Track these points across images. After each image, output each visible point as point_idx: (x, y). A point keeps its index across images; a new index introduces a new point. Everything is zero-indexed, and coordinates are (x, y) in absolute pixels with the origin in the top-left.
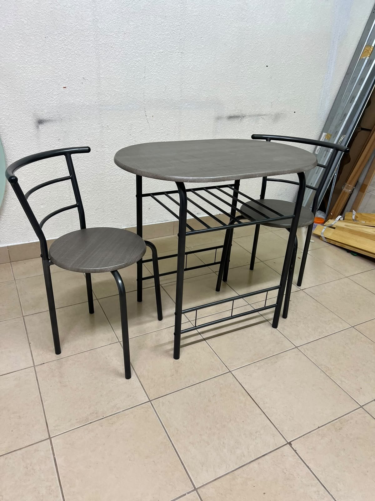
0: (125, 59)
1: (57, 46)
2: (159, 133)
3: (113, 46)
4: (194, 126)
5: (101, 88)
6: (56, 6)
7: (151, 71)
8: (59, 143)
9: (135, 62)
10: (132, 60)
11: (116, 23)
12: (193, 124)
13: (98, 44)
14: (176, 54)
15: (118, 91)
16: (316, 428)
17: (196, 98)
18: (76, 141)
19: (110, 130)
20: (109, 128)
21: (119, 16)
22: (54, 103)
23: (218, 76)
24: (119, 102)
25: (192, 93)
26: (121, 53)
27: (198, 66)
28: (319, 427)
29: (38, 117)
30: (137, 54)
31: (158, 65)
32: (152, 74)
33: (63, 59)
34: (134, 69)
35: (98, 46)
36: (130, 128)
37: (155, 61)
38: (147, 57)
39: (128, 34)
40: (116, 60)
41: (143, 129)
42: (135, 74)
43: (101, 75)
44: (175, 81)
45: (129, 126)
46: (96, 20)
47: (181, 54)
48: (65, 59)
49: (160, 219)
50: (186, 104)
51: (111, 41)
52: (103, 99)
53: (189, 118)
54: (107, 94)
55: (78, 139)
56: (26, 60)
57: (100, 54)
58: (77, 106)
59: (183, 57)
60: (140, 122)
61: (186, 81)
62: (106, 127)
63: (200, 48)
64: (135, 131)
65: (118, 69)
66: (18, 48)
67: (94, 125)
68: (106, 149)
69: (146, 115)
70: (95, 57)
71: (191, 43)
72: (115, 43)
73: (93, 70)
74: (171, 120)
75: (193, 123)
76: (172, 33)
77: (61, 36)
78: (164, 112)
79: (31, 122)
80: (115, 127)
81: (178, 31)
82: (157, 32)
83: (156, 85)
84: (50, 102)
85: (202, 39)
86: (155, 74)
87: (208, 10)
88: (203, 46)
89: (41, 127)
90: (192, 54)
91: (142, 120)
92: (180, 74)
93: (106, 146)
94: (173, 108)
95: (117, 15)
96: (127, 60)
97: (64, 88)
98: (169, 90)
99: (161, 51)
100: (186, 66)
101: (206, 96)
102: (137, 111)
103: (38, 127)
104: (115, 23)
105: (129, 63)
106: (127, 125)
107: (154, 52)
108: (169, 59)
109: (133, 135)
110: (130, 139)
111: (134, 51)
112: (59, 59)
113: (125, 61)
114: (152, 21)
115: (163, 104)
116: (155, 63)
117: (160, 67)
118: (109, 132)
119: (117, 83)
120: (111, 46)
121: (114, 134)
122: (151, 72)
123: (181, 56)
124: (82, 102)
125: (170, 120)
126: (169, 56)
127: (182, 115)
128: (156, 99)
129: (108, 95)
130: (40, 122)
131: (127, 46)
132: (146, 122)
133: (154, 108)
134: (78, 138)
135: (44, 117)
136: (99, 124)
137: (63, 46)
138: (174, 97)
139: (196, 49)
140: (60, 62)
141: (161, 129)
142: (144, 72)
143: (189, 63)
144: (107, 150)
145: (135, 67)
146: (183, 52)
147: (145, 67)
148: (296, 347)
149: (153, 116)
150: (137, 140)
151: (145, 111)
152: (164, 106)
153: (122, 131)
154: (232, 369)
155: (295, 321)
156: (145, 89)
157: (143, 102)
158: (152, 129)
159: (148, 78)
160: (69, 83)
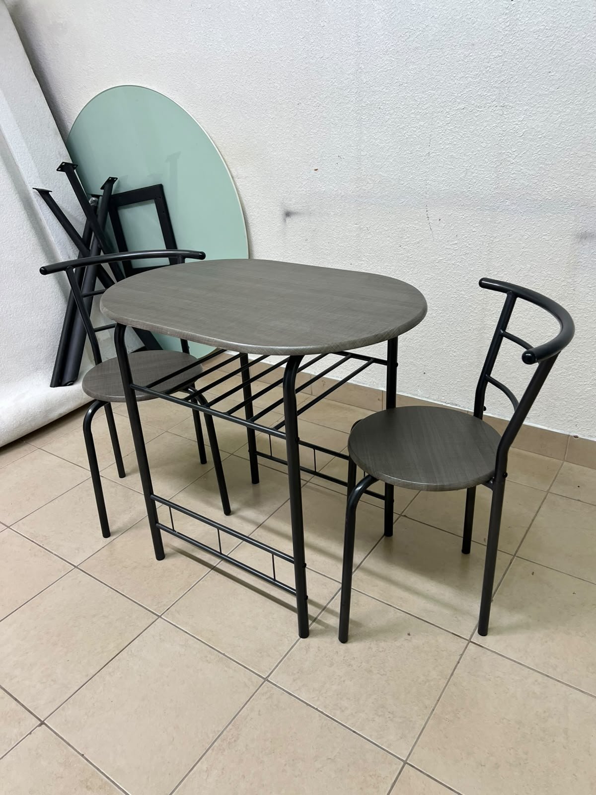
0: (399, 124)
1: (310, 114)
2: (450, 249)
3: (382, 107)
4: (524, 245)
5: (362, 170)
6: (311, 60)
7: (441, 142)
8: (306, 244)
9: (415, 129)
10: (409, 126)
11: (388, 70)
12: (521, 243)
13: (361, 105)
14: (491, 110)
15: (386, 175)
16: (81, 752)
17: (530, 192)
18: (325, 244)
19: (371, 236)
20: (369, 231)
21: (393, 58)
22: (303, 190)
23: (589, 147)
24: (386, 193)
25: (522, 181)
26: (393, 116)
27: (539, 129)
28: (83, 755)
29: (286, 208)
30: (418, 116)
31: (454, 132)
32: (442, 147)
33: (316, 131)
34: (412, 140)
35: (361, 108)
36: (401, 236)
37: (450, 125)
38: (435, 119)
39: (406, 85)
40: (385, 128)
41: (422, 239)
42: (413, 148)
43: (362, 152)
44: (486, 160)
45: (400, 231)
46: (360, 71)
47: (501, 108)
48: (318, 131)
49: (443, 398)
50: (507, 203)
51: (380, 99)
52: (364, 188)
53: (513, 229)
54: (369, 180)
55: (329, 243)
56: (278, 136)
57: (362, 120)
58: (329, 196)
59: (506, 113)
60: (417, 227)
61: (509, 159)
62: (365, 230)
63: (547, 93)
64: (408, 241)
65: (388, 141)
66: (271, 120)
67: (349, 225)
68: (363, 262)
69: (428, 217)
70: (356, 125)
71: (525, 86)
72: (384, 102)
73: (353, 145)
74: (474, 230)
75: (520, 240)
76: (484, 72)
77: (315, 100)
78: (461, 214)
79: (279, 214)
80: (378, 231)
81: (498, 66)
82: (455, 75)
83: (449, 166)
84: (299, 189)
85: (550, 74)
86: (447, 147)
87: (569, 14)
88: (552, 89)
89: (288, 220)
90: (526, 107)
91: (421, 224)
92: (497, 146)
93: (364, 259)
94: (479, 207)
95: (391, 57)
96: (401, 127)
97: (315, 170)
98: (473, 175)
99: (462, 106)
100: (511, 131)
101: (556, 189)
102: (413, 209)
103: (285, 220)
104: (385, 70)
105: (405, 132)
106: (396, 229)
107: (448, 110)
108: (476, 119)
109: (404, 247)
110: (400, 253)
111: (413, 111)
112: (312, 131)
113: (398, 128)
114: (447, 56)
115: (460, 199)
116: (449, 128)
117: (458, 134)
118: (368, 237)
119: (385, 163)
120: (379, 107)
121: (376, 242)
122: (441, 144)
123: (501, 113)
124: (335, 190)
125: (471, 230)
126: (476, 115)
127: (497, 222)
128: (447, 191)
129: (371, 182)
130: (288, 214)
131: (403, 104)
132: (427, 229)
133: (443, 207)
134: (328, 241)
135: (292, 208)
136: (356, 224)
137: (317, 114)
138: (481, 188)
139: (536, 95)
140: (312, 136)
141: (454, 243)
142: (429, 144)
143: (517, 124)
144: (366, 265)
145: (413, 138)
146: (506, 104)
147: (431, 135)
148: (266, 679)
149: (440, 220)
150: (411, 257)
151: (426, 210)
152: (462, 204)
153: (389, 239)
154: (166, 617)
155: (345, 658)
156: (428, 173)
157: (425, 194)
158: (438, 241)
159: (434, 154)
160: (321, 163)
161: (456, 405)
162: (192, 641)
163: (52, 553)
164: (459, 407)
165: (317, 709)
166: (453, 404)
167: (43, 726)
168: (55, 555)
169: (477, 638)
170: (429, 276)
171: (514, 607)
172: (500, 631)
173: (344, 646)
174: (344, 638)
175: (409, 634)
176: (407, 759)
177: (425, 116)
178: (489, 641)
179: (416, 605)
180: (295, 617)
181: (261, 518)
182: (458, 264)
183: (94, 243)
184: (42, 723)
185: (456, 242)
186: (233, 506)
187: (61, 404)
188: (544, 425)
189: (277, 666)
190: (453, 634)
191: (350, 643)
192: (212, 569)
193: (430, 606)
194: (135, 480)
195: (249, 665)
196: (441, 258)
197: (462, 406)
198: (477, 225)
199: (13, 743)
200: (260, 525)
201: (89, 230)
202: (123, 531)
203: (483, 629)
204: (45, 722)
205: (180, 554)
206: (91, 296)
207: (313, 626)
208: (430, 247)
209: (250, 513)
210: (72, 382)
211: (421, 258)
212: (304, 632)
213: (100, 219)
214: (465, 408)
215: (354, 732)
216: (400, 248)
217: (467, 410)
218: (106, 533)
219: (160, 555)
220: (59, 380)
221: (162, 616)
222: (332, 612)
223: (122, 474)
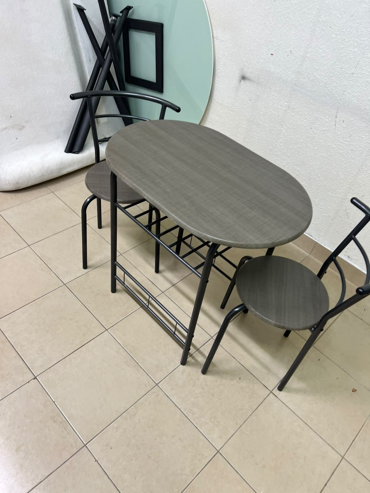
0: (340, 44)
1: (281, 12)
2: (343, 142)
3: (332, 27)
5: (303, 67)
7: (364, 68)
8: (250, 102)
9: (350, 52)
10: (347, 49)
13: (318, 20)
15: (318, 77)
16: (53, 400)
19: (294, 114)
20: (295, 111)
22: (259, 66)
24: (315, 89)
26: (338, 37)
28: (54, 402)
29: (243, 73)
30: (355, 44)
32: (364, 73)
33: (281, 26)
34: (345, 59)
35: (317, 22)
36: (314, 122)
38: (367, 51)
39: (355, 17)
40: (330, 43)
41: (327, 129)
42: (343, 65)
43: (307, 54)
45: (315, 119)
51: (333, 20)
52: (300, 80)
54: (306, 76)
55: (265, 108)
57: (316, 31)
58: (275, 76)
60: (327, 120)
62: (291, 109)
64: (317, 127)
65: (328, 53)
67: (282, 101)
68: (284, 129)
69: (336, 116)
70: (310, 33)
72: (336, 24)
73: (303, 46)
74: (363, 137)
78: (359, 123)
79: (237, 76)
80: (300, 113)
84: (256, 64)
89: (243, 81)
91: (330, 119)
93: (284, 127)
96: (341, 47)
97: (271, 54)
102: (328, 108)
103: (240, 81)
105: (342, 51)
106: (312, 116)
109: (313, 130)
110: (309, 132)
111: (353, 39)
112: (278, 25)
113: (338, 47)
115: (362, 113)
118: (292, 114)
119: (321, 68)
120: (330, 26)
121: (296, 119)
122: (364, 70)
124: (281, 74)
125: (362, 136)
128: (355, 104)
129: (306, 78)
130: (243, 78)
131: (348, 30)
132: (333, 124)
133: (349, 113)
134: (265, 106)
135: (248, 75)
136: (287, 102)
137: (285, 14)
140: (277, 29)
141: (347, 140)
142: (356, 67)
144: (284, 131)
147: (359, 61)
148: (157, 385)
149: (343, 121)
150: (315, 138)
151: (337, 111)
152: (362, 117)
153: (305, 121)
154: (110, 331)
155: (202, 384)
156: (348, 87)
157: (340, 100)
158: (337, 134)
159: (356, 75)
160: (277, 51)
161: (311, 236)
162: (122, 350)
163: (52, 271)
164: (313, 237)
165: (180, 409)
166: (309, 234)
167: (36, 379)
168: (54, 273)
169: (276, 392)
170: (322, 154)
171: (302, 379)
172: (289, 391)
173: (203, 376)
174: (204, 371)
175: (240, 379)
176: (219, 450)
177: (361, 46)
178: (282, 395)
179: (249, 362)
180: (181, 351)
181: (175, 281)
182: (344, 154)
183: (108, 56)
184: (35, 378)
185: (349, 140)
186: (161, 268)
187: (70, 165)
188: (359, 267)
189: (165, 378)
190: (264, 385)
191: (207, 375)
192: (141, 307)
193: (256, 364)
194: (107, 232)
195: (149, 374)
196: (335, 146)
197: (314, 238)
198: (367, 134)
199: (19, 385)
200: (174, 285)
201: (106, 44)
202: (95, 267)
203: (281, 387)
204: (37, 377)
205: (125, 292)
206: (99, 95)
207: (189, 359)
208: (330, 136)
209: (169, 275)
210: (78, 152)
211: (321, 141)
212: (184, 362)
213: (115, 37)
214: (315, 239)
215: (196, 427)
216: (310, 129)
217: (316, 241)
218: (85, 266)
219: (114, 290)
220: (70, 149)
221: (108, 330)
222: (201, 353)
223: (100, 226)
